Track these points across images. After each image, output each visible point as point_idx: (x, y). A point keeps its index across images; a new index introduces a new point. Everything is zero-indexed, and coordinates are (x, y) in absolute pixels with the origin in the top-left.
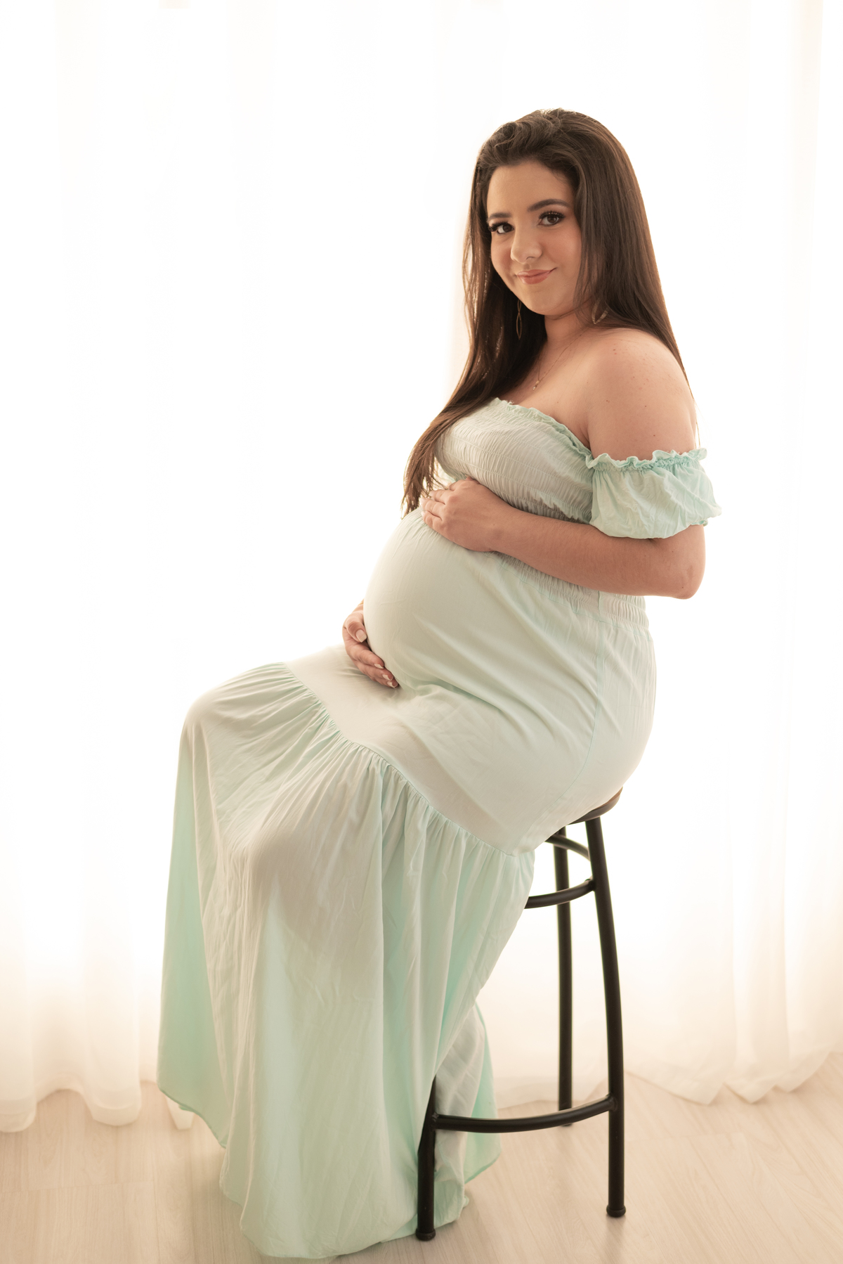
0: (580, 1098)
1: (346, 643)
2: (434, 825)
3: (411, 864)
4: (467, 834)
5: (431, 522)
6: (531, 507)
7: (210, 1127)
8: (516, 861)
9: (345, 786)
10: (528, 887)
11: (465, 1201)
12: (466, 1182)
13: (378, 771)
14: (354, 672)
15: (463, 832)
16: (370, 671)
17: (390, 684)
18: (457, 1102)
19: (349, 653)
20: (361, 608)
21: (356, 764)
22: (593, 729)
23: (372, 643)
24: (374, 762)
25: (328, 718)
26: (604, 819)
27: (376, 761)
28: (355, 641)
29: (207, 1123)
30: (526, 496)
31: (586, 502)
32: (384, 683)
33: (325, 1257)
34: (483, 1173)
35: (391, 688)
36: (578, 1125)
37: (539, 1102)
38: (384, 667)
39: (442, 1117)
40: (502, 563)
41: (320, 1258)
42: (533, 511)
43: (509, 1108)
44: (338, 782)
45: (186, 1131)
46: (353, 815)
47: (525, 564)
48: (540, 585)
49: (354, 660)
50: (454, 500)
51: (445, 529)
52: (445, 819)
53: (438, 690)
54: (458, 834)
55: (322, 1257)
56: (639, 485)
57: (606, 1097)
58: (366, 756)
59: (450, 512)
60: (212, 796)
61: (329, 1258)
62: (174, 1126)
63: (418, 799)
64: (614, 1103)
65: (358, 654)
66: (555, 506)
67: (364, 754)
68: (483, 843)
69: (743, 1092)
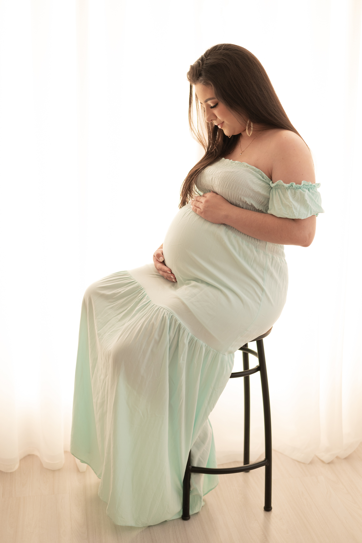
0: (253, 460)
1: (154, 263)
2: (191, 341)
3: (181, 358)
4: (205, 345)
5: (196, 210)
6: (241, 205)
7: (93, 470)
8: (226, 357)
9: (153, 324)
10: (231, 369)
11: (203, 504)
12: (203, 496)
13: (167, 318)
14: (157, 275)
15: (204, 344)
16: (165, 274)
17: (174, 280)
18: (200, 461)
19: (156, 267)
20: (161, 247)
21: (158, 315)
22: (260, 300)
23: (167, 262)
24: (166, 314)
25: (146, 294)
26: (265, 340)
27: (167, 313)
28: (159, 261)
29: (92, 468)
30: (239, 199)
31: (265, 202)
32: (171, 280)
33: (142, 526)
34: (211, 492)
35: (174, 282)
36: (252, 471)
37: (235, 462)
38: (171, 273)
39: (193, 467)
40: (226, 229)
41: (140, 526)
42: (242, 206)
43: (222, 464)
44: (150, 322)
45: (84, 473)
46: (156, 336)
47: (236, 229)
48: (242, 239)
49: (158, 270)
50: (207, 201)
51: (203, 213)
52: (196, 339)
53: (193, 283)
54: (202, 345)
55: (141, 526)
56: (294, 195)
57: (264, 460)
58: (162, 311)
59: (205, 207)
60: (96, 327)
61: (144, 527)
62: (78, 471)
63: (184, 329)
64: (267, 462)
65: (160, 267)
66: (252, 204)
67: (161, 310)
68: (212, 349)
69: (323, 459)
